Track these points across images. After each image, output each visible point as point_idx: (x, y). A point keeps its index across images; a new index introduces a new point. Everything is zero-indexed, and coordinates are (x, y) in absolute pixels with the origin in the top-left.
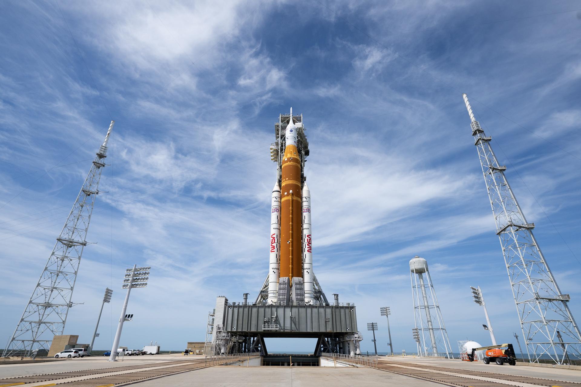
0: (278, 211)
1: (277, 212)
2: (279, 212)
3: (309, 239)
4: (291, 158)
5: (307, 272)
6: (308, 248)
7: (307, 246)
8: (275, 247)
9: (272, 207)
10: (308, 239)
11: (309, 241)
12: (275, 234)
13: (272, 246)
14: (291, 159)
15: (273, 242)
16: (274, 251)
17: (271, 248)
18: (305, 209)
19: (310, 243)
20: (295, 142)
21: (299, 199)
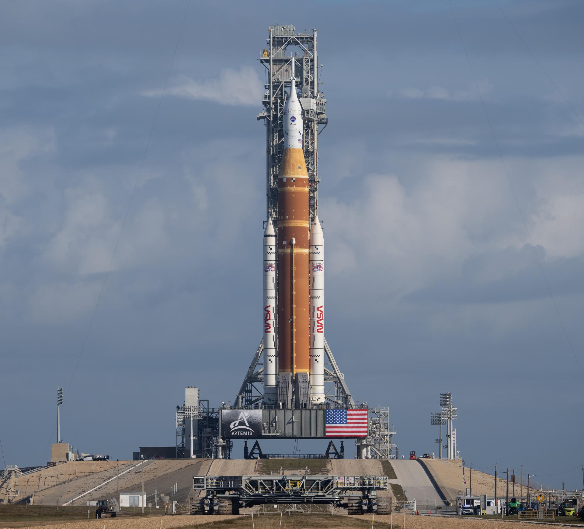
0: (273, 269)
3: (319, 312)
4: (292, 179)
5: (316, 360)
6: (318, 326)
7: (316, 324)
8: (272, 325)
11: (319, 316)
13: (266, 323)
15: (268, 318)
16: (269, 332)
18: (315, 265)
19: (321, 318)
20: (299, 140)
21: (306, 251)
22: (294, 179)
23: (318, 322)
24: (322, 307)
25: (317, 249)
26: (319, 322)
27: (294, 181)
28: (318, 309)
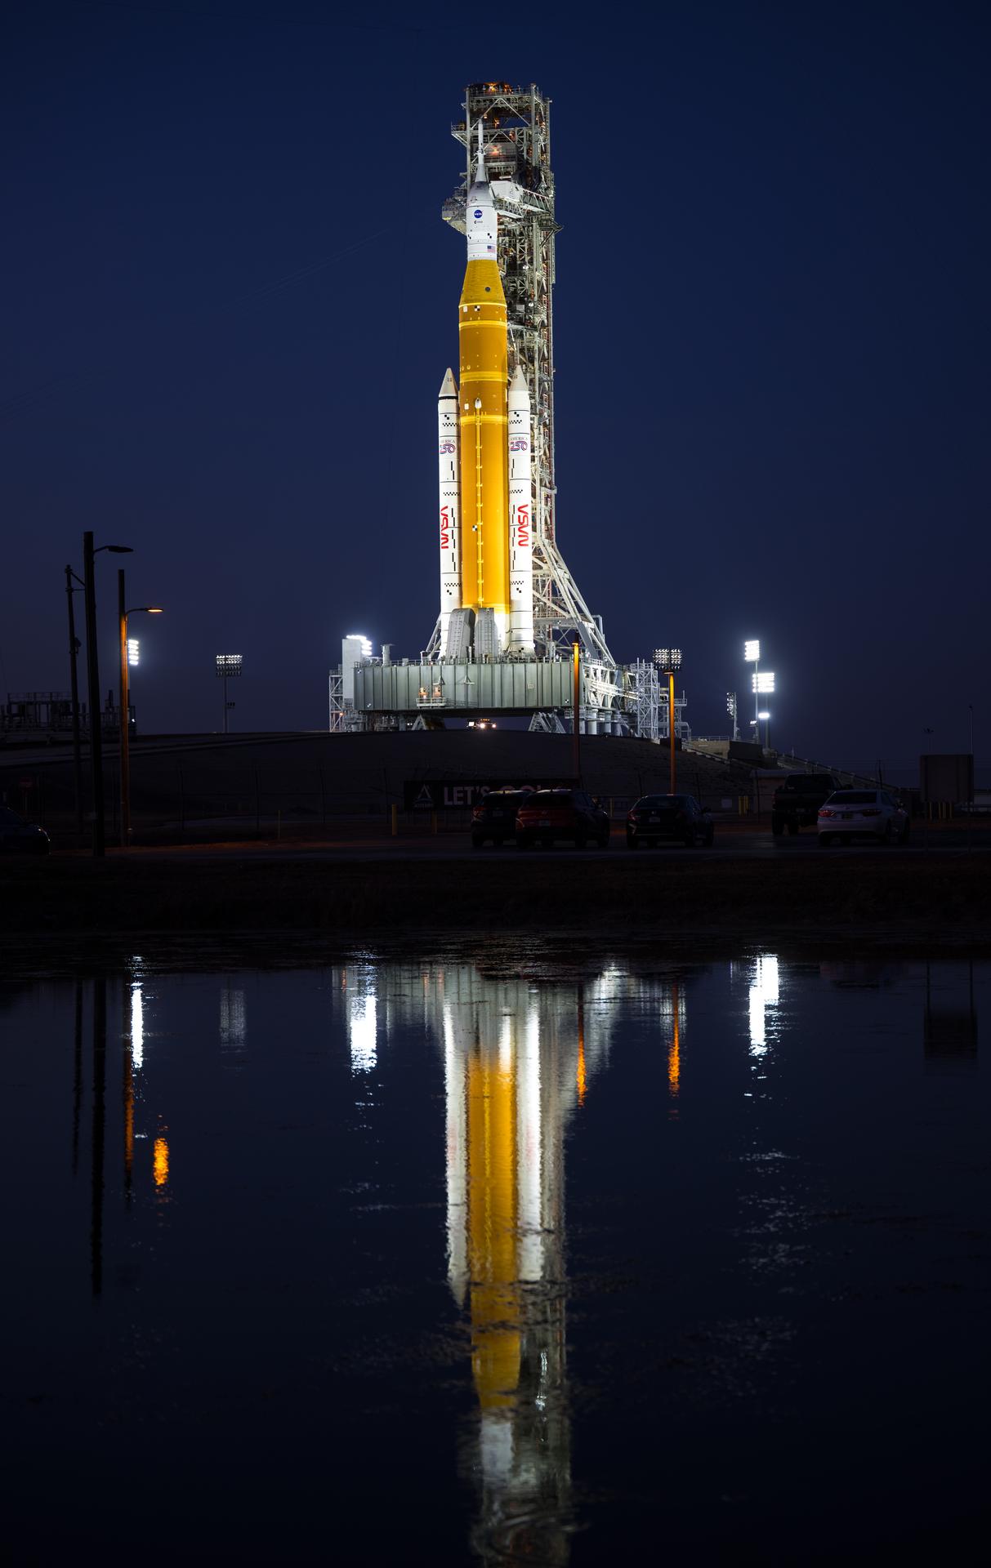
0: (452, 449)
1: (450, 452)
2: (456, 451)
3: (522, 515)
4: (476, 307)
5: (518, 589)
6: (520, 536)
7: (518, 533)
8: (450, 537)
9: (440, 439)
10: (519, 517)
11: (521, 521)
12: (446, 507)
13: (443, 534)
14: (476, 310)
15: (445, 526)
16: (447, 547)
17: (443, 539)
18: (515, 441)
19: (525, 523)
20: (489, 247)
21: (498, 419)
22: (478, 307)
23: (519, 529)
24: (527, 506)
25: (518, 416)
26: (522, 529)
27: (478, 310)
28: (519, 509)
